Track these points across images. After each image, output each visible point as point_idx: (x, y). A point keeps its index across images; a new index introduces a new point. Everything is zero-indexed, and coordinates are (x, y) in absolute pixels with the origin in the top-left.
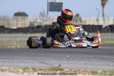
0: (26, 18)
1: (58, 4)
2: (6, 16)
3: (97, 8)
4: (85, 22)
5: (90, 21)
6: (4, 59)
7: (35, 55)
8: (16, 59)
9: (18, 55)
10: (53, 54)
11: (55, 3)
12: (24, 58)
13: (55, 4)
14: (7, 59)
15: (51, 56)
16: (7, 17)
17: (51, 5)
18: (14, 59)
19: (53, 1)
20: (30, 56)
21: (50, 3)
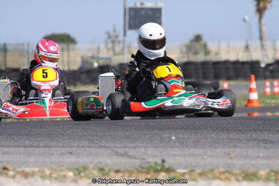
0: (71, 46)
1: (150, 13)
2: (23, 44)
3: (244, 20)
4: (217, 54)
5: (228, 52)
6: (26, 147)
7: (102, 137)
8: (56, 147)
9: (60, 137)
10: (145, 132)
11: (142, 9)
12: (75, 145)
13: (143, 12)
14: (33, 146)
15: (140, 137)
16: (26, 47)
17: (132, 14)
18: (51, 147)
19: (138, 5)
20: (90, 140)
21: (130, 9)
